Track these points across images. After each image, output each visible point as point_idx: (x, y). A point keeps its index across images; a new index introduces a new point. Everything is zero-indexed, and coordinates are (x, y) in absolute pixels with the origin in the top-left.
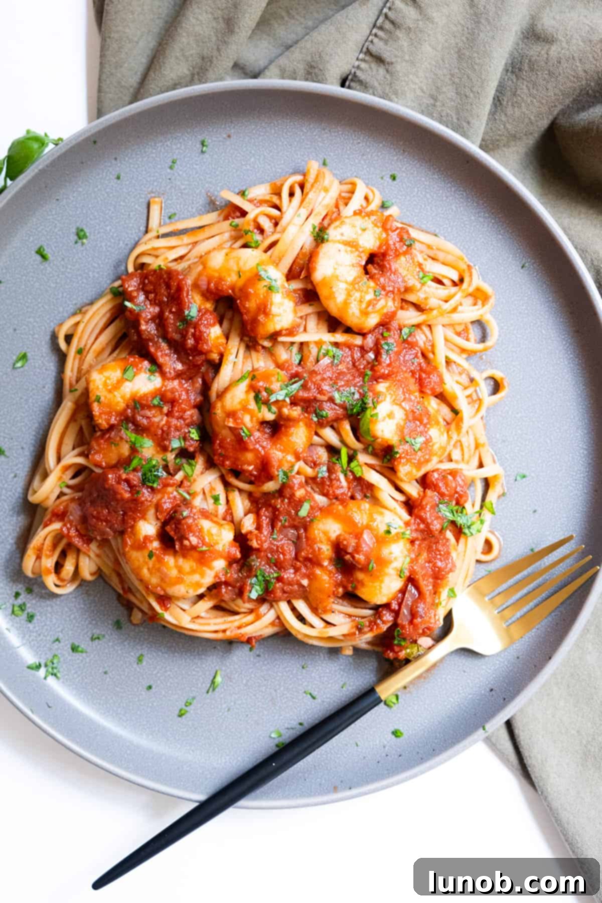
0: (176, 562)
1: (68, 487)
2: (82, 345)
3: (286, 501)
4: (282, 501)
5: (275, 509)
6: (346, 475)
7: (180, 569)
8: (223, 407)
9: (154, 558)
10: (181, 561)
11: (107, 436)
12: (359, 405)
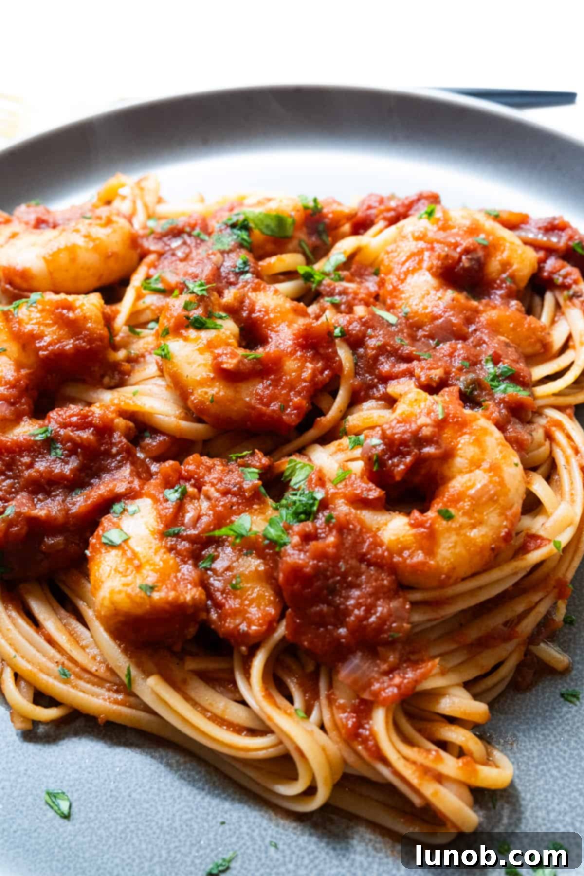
0: (461, 472)
1: (308, 712)
2: (56, 669)
3: (370, 331)
4: (371, 337)
5: (382, 350)
6: (341, 279)
7: (475, 464)
8: (202, 383)
9: (452, 511)
10: (459, 462)
11: (220, 597)
12: (239, 232)
